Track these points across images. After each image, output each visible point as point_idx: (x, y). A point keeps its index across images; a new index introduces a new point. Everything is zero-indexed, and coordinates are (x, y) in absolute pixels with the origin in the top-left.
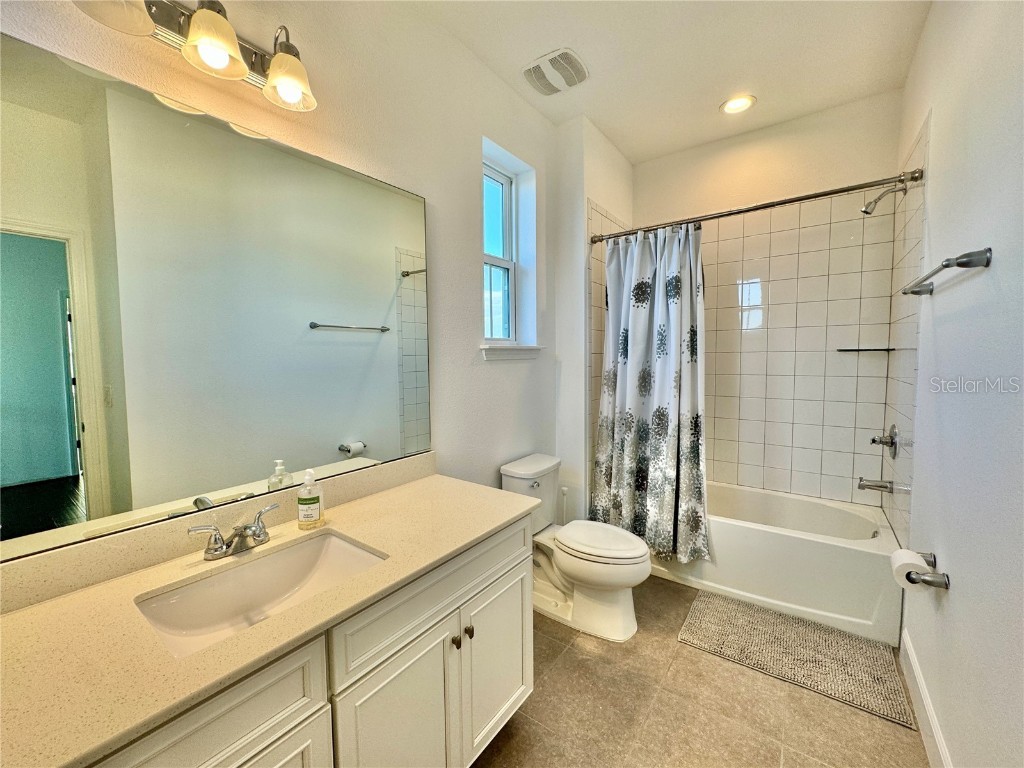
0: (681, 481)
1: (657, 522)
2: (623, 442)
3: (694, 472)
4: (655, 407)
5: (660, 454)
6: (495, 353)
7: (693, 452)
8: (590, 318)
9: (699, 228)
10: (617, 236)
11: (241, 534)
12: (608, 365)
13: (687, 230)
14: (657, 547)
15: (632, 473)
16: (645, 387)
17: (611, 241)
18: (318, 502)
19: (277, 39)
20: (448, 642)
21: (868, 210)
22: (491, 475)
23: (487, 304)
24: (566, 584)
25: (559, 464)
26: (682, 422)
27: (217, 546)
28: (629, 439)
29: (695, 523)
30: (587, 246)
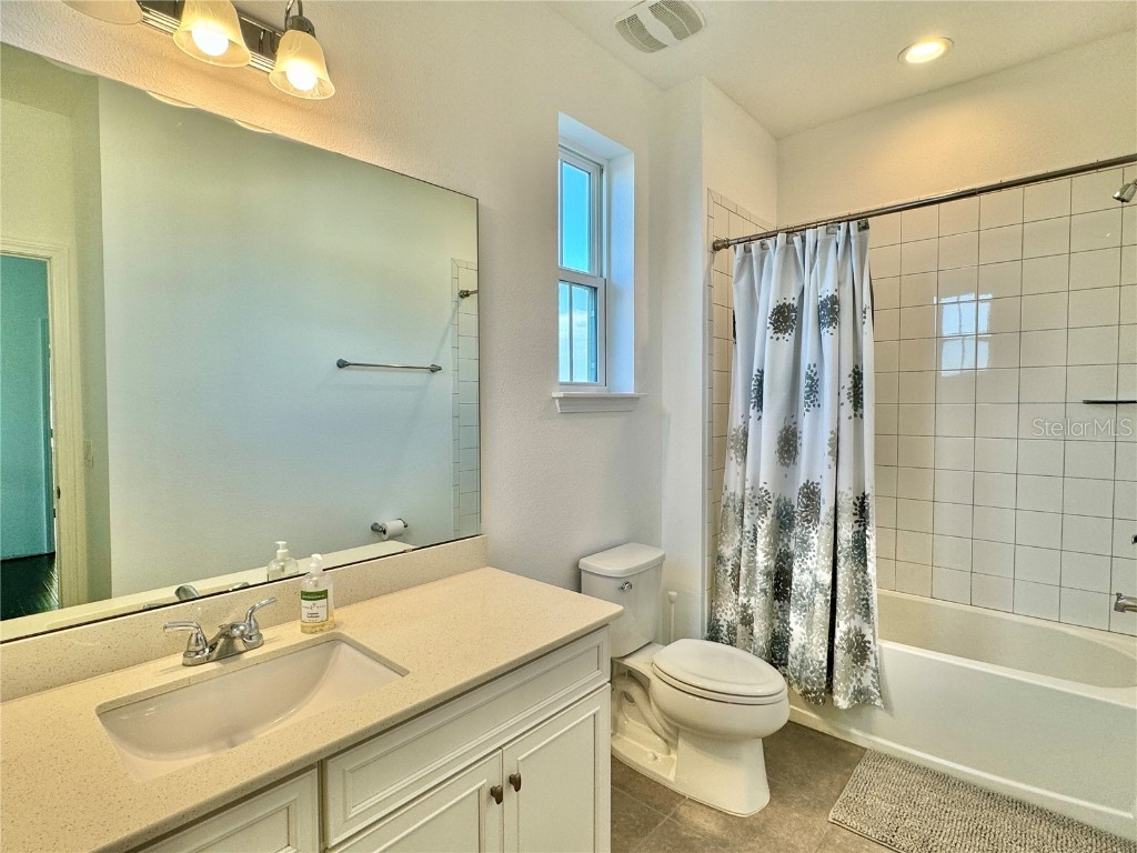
0: (839, 588)
1: (804, 647)
2: (755, 530)
3: (859, 576)
4: (802, 482)
5: (808, 549)
6: (575, 404)
7: (857, 548)
8: (711, 354)
9: (866, 227)
10: (750, 240)
11: (227, 635)
12: (736, 421)
13: (848, 231)
14: (803, 683)
15: (768, 574)
16: (788, 452)
17: (740, 247)
18: (326, 597)
19: (288, 12)
20: (485, 793)
21: (1125, 196)
22: (566, 572)
23: (563, 333)
24: (668, 729)
25: (663, 557)
26: (840, 504)
27: (198, 648)
28: (763, 526)
29: (860, 650)
30: (707, 255)
